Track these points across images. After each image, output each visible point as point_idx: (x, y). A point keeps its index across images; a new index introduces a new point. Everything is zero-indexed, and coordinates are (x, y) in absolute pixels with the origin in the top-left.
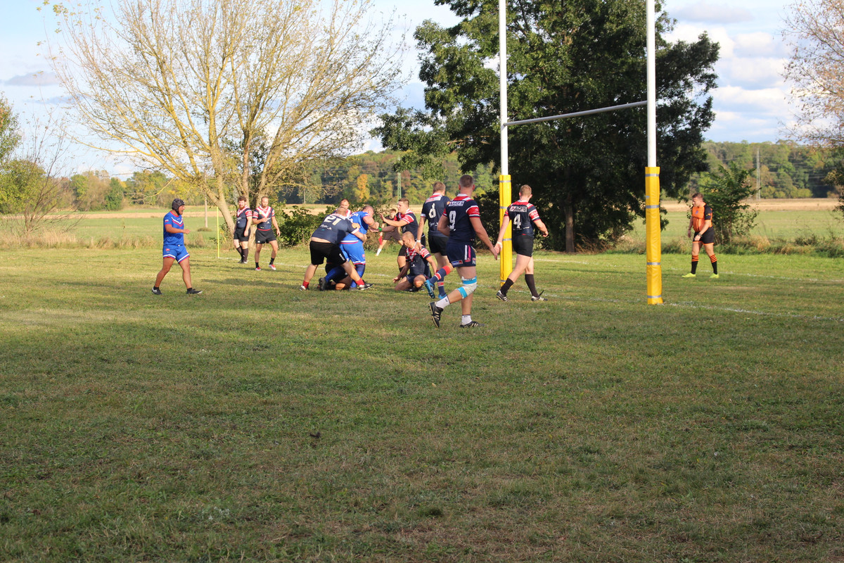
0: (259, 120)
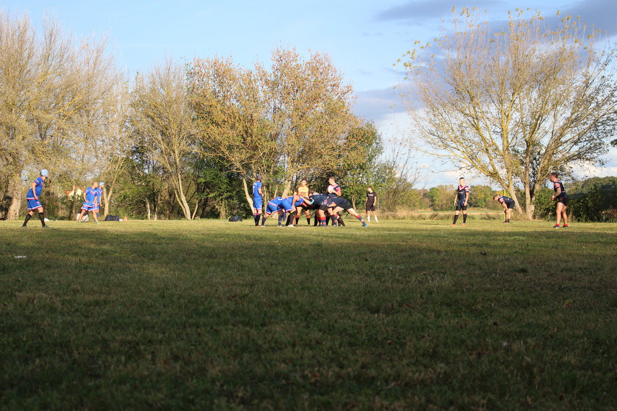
0: (536, 135)
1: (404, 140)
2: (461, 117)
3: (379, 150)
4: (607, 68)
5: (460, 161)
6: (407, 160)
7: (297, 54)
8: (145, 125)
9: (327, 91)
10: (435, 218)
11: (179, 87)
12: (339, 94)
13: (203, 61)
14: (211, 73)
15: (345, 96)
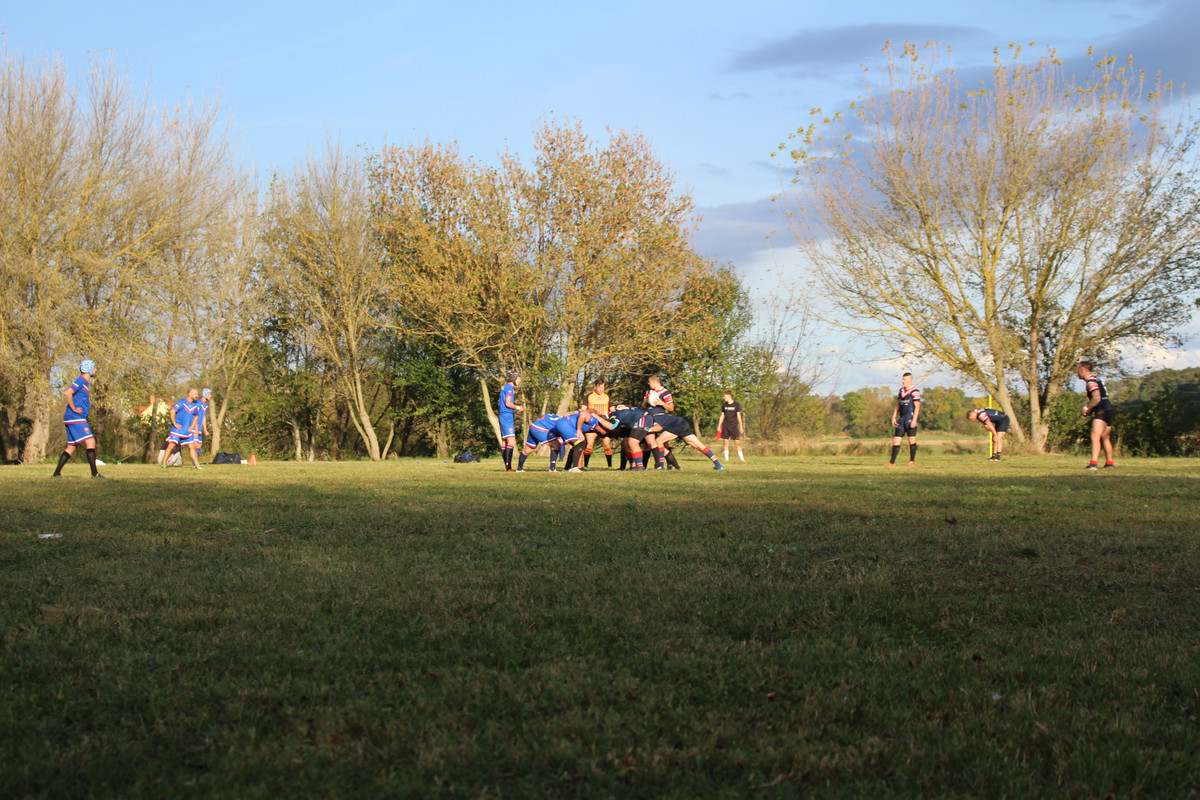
0: (1051, 289)
1: (794, 301)
2: (903, 255)
3: (745, 321)
4: (1185, 156)
5: (902, 341)
6: (800, 339)
7: (584, 137)
8: (289, 276)
9: (643, 206)
10: (856, 450)
11: (356, 201)
12: (667, 213)
13: (401, 151)
14: (417, 174)
15: (679, 216)
